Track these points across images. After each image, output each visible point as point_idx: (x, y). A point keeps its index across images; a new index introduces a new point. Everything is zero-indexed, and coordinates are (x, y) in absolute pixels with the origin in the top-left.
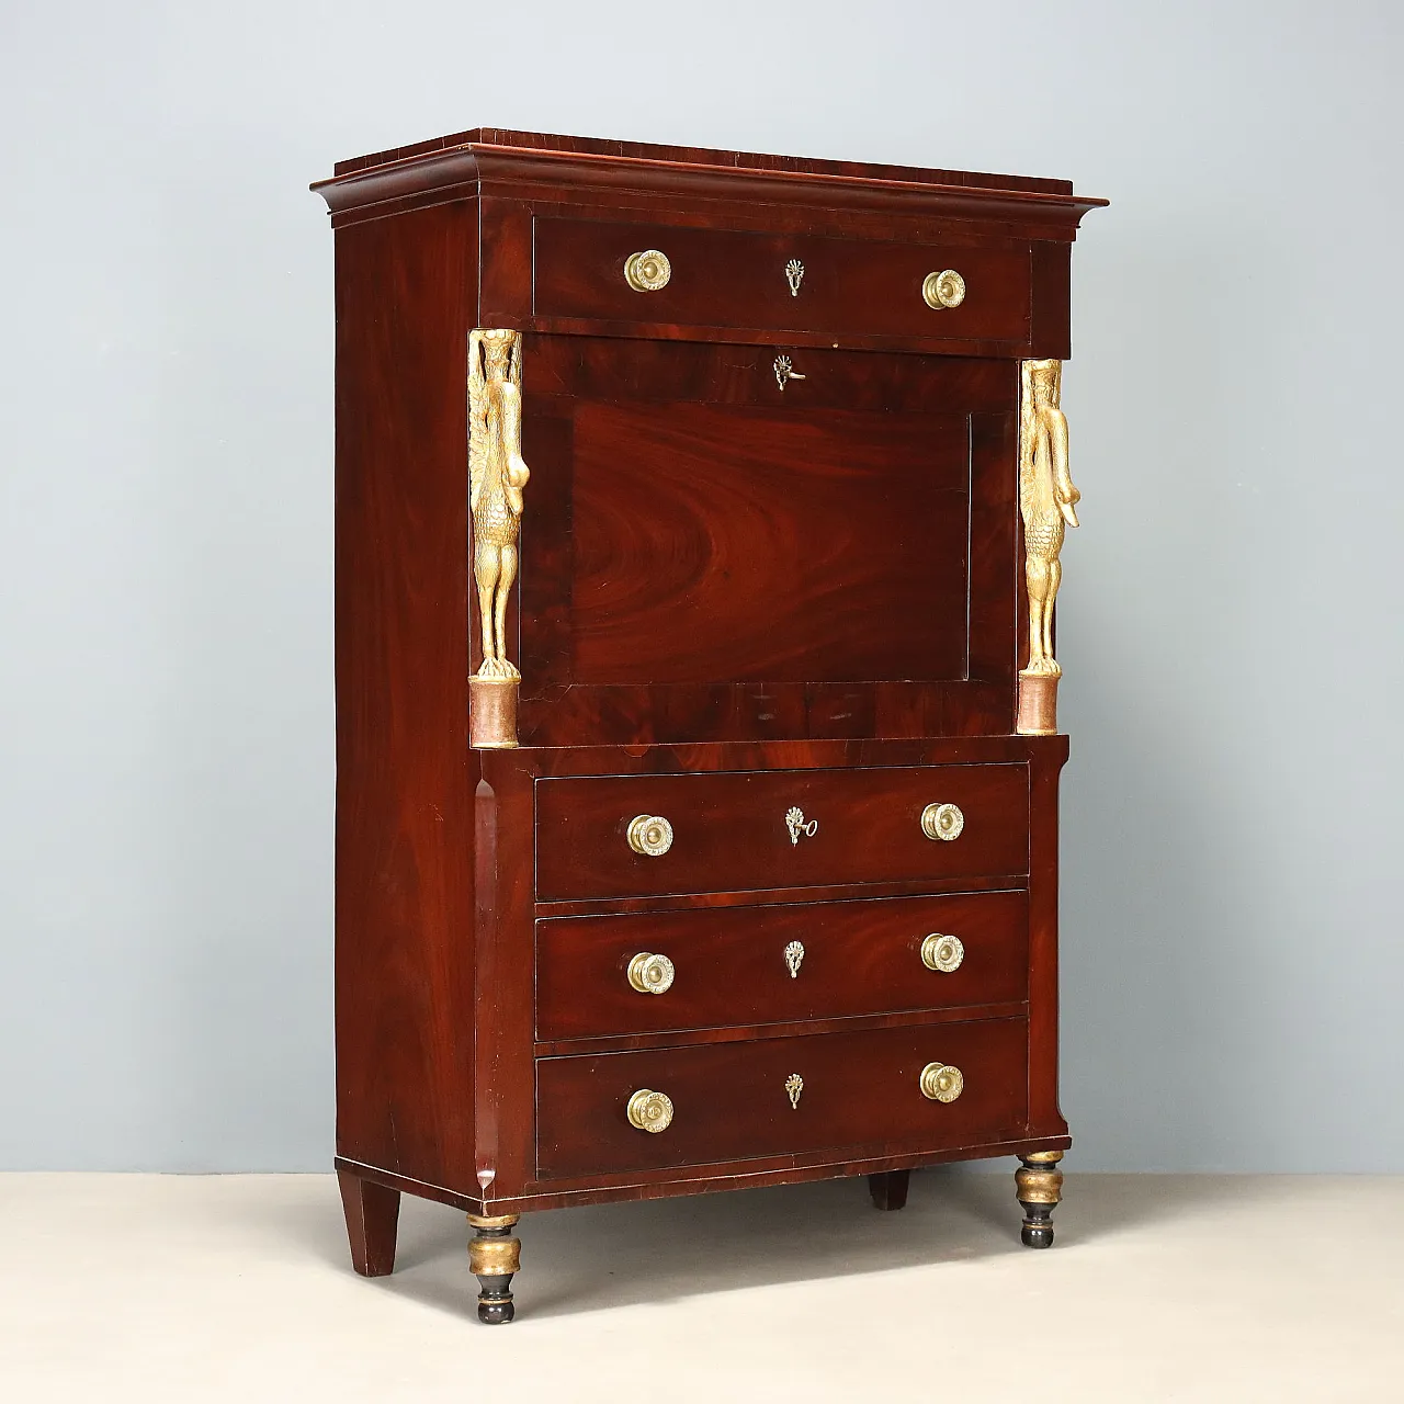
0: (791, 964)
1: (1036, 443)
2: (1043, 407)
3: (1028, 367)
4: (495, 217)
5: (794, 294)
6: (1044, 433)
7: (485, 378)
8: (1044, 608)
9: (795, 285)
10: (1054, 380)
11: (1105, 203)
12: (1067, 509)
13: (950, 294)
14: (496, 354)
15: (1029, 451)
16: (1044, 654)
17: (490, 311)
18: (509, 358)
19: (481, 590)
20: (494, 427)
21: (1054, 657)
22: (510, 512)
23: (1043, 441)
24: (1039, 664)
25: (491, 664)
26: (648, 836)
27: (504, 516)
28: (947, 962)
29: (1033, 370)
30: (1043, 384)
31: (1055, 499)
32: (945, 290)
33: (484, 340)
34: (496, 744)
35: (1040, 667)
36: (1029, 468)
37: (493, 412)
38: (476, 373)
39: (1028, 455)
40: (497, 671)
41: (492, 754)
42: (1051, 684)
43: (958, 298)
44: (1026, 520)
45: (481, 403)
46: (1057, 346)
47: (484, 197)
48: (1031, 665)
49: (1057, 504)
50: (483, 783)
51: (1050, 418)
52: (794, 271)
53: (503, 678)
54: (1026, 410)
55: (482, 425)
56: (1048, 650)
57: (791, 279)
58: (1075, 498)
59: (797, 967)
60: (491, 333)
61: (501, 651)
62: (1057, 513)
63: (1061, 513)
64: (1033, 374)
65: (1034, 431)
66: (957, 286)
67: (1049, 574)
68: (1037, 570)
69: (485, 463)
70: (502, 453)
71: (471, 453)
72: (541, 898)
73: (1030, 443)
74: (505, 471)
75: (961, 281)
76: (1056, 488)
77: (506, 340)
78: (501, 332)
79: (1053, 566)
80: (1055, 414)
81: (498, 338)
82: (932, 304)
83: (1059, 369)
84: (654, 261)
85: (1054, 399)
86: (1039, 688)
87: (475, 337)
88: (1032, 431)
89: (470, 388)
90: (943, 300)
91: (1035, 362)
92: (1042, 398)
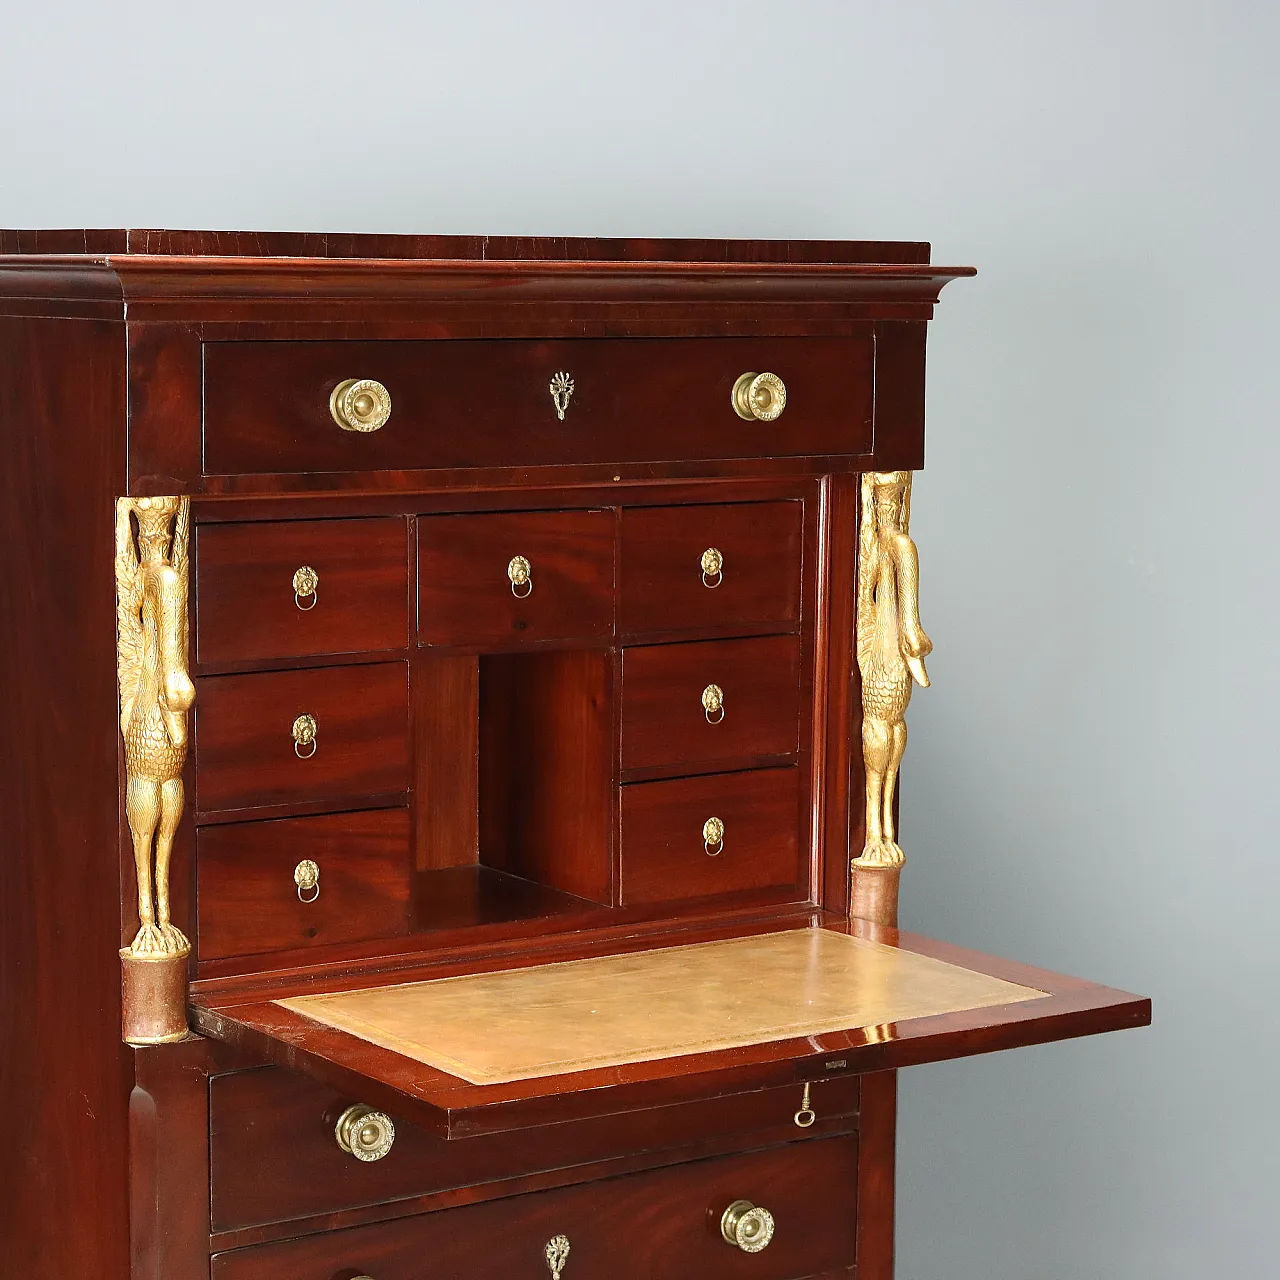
0: (553, 1263)
1: (878, 575)
2: (888, 531)
3: (869, 481)
4: (146, 351)
5: (561, 416)
6: (888, 563)
7: (139, 561)
8: (884, 779)
9: (561, 404)
10: (902, 496)
11: (971, 272)
12: (915, 665)
13: (768, 401)
14: (153, 529)
15: (869, 586)
16: (883, 836)
17: (144, 474)
18: (172, 531)
19: (136, 838)
20: (149, 623)
21: (896, 840)
22: (169, 740)
23: (886, 572)
24: (878, 852)
25: (149, 935)
26: (362, 1135)
27: (163, 745)
28: (753, 1239)
29: (875, 486)
30: (888, 502)
31: (900, 649)
32: (761, 398)
33: (137, 510)
34: (156, 1039)
35: (878, 857)
36: (868, 607)
37: (149, 606)
38: (126, 554)
39: (867, 591)
40: (155, 943)
41: (150, 1050)
42: (892, 878)
43: (776, 409)
44: (864, 673)
45: (133, 592)
46: (907, 453)
47: (134, 323)
48: (867, 851)
49: (903, 656)
50: (137, 1090)
51: (895, 545)
52: (561, 388)
53: (164, 955)
54: (867, 535)
55: (135, 624)
56: (889, 831)
57: (557, 401)
58: (925, 649)
59: (560, 1268)
60: (145, 503)
61: (164, 914)
62: (902, 666)
63: (907, 667)
64: (876, 489)
65: (875, 561)
66: (777, 395)
67: (892, 741)
68: (876, 734)
69: (139, 672)
70: (160, 661)
71: (120, 659)
72: (219, 1228)
73: (869, 576)
74: (162, 690)
75: (781, 386)
76: (902, 638)
77: (164, 511)
78: (157, 501)
79: (897, 729)
80: (903, 542)
81: (153, 507)
82: (743, 414)
83: (909, 482)
84: (368, 393)
85: (902, 520)
86: (876, 882)
87: (124, 506)
88: (874, 560)
89: (119, 573)
90: (757, 413)
91: (878, 475)
92: (886, 519)
